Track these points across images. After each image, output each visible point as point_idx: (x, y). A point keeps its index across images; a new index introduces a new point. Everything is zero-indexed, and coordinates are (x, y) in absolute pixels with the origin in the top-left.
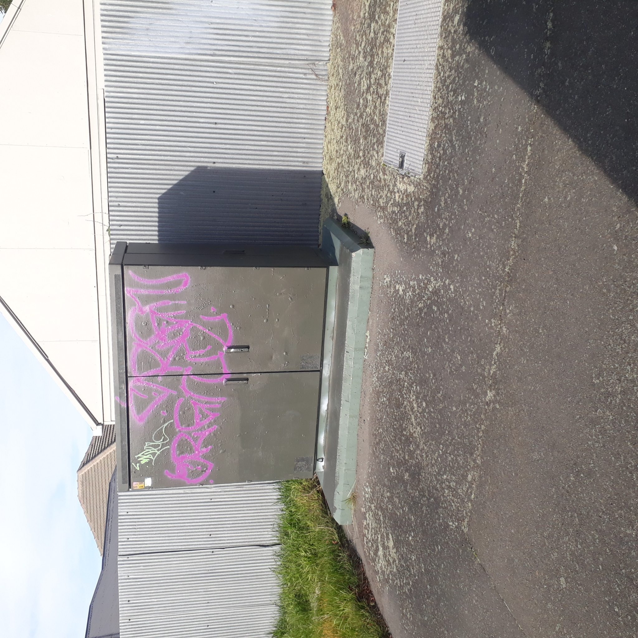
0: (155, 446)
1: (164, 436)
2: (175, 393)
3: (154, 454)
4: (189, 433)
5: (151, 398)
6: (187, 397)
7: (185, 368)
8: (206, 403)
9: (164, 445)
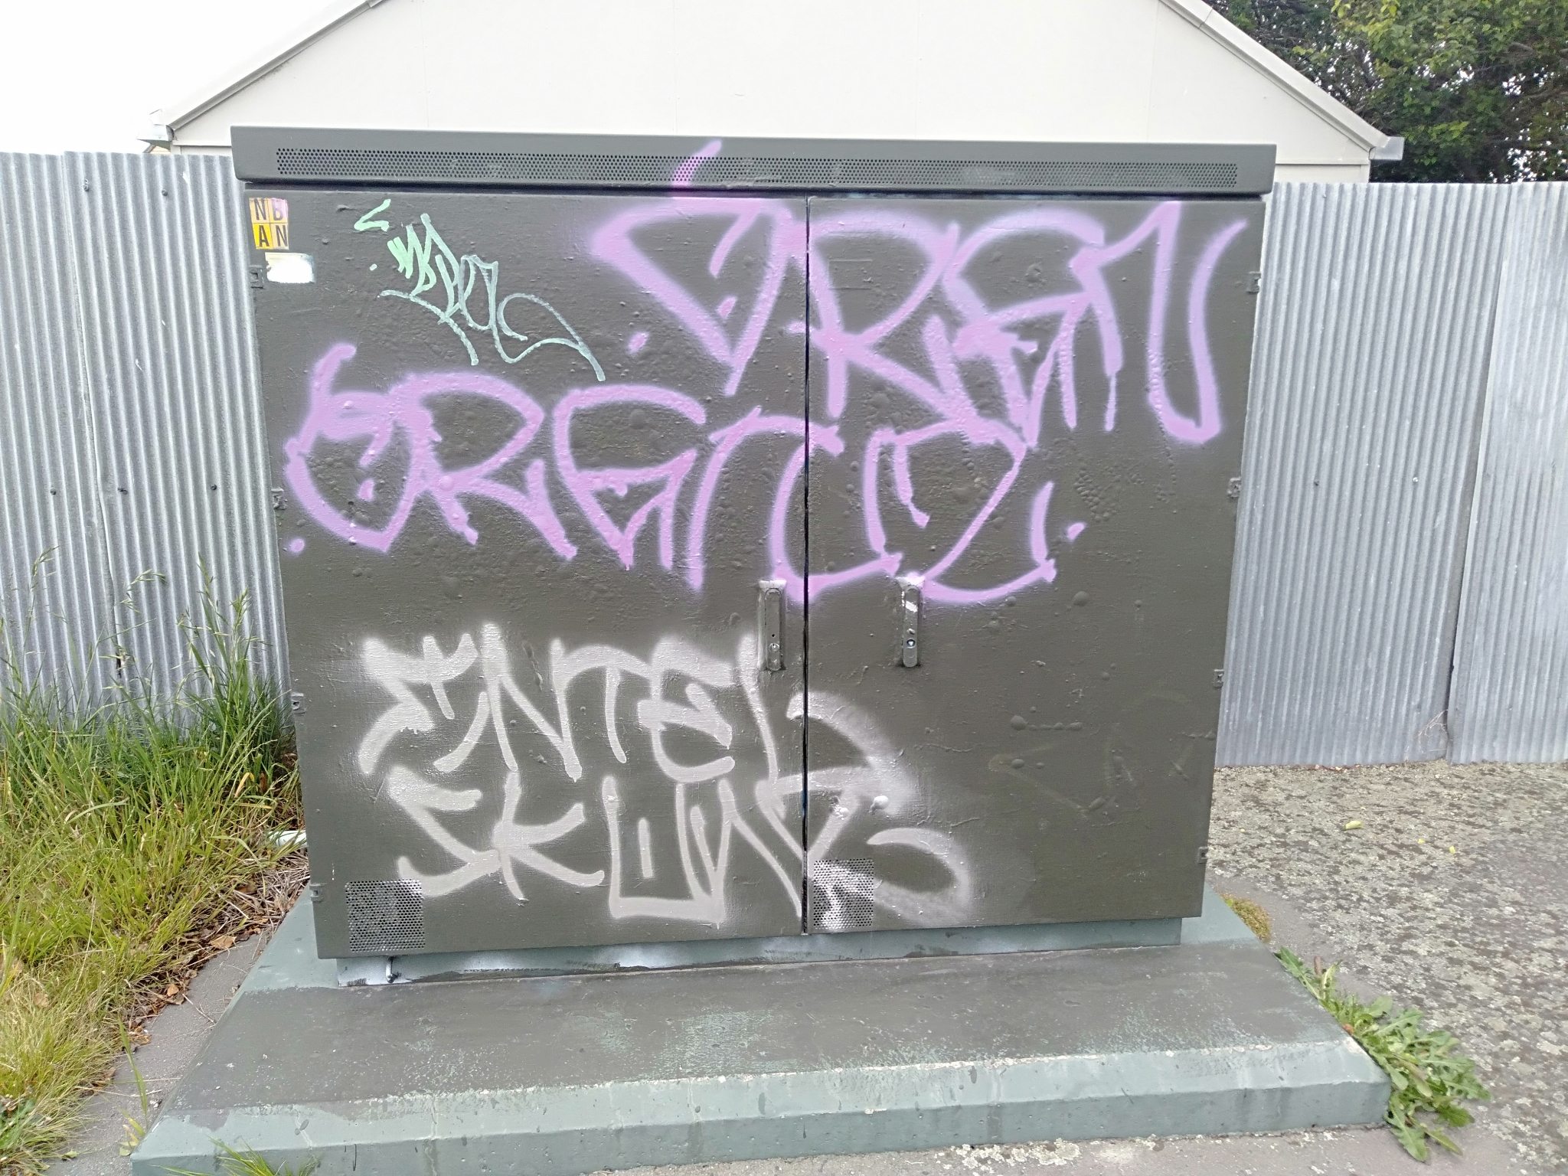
0: (478, 304)
1: (527, 344)
2: (731, 389)
3: (438, 296)
4: (541, 447)
5: (705, 292)
6: (713, 437)
7: (836, 428)
8: (682, 517)
9: (483, 340)
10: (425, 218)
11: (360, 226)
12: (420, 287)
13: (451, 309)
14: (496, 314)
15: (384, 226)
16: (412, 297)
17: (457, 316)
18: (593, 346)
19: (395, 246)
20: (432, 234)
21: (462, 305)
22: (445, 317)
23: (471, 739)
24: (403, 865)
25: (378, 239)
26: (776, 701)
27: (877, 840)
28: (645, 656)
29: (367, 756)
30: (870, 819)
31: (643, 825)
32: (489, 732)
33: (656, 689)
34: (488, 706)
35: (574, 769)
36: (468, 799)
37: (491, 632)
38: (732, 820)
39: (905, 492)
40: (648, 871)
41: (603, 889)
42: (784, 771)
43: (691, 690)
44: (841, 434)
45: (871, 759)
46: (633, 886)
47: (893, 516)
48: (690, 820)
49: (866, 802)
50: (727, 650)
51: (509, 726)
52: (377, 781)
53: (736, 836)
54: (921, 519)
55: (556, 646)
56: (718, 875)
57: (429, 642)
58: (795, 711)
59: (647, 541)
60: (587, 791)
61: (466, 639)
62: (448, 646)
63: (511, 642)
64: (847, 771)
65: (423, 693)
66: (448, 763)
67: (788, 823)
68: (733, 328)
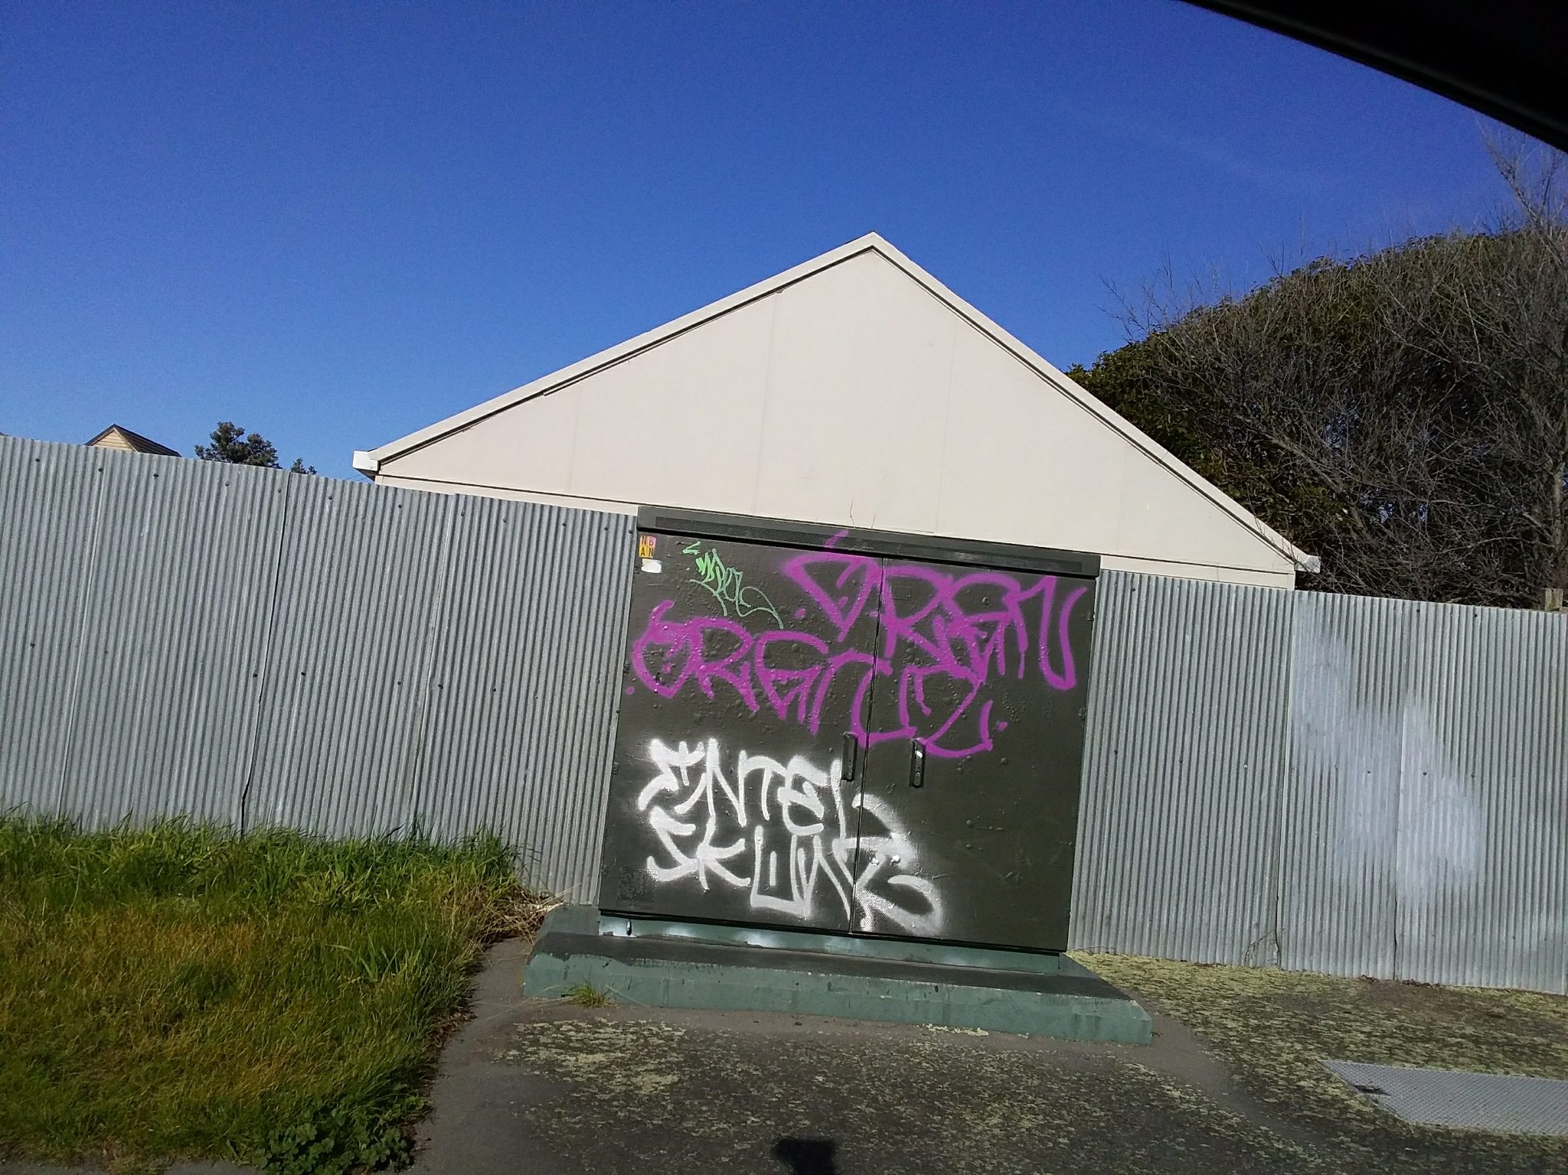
0: (731, 590)
1: (750, 609)
2: (840, 639)
3: (714, 584)
4: (749, 657)
5: (835, 594)
6: (829, 661)
7: (889, 662)
8: (812, 695)
9: (731, 605)
10: (714, 551)
11: (686, 551)
12: (707, 580)
13: (719, 590)
14: (739, 594)
15: (696, 552)
16: (702, 583)
17: (721, 594)
18: (780, 613)
19: (699, 561)
20: (716, 558)
21: (724, 589)
22: (716, 594)
23: (695, 797)
24: (650, 860)
25: (693, 557)
26: (848, 797)
27: (892, 881)
28: (785, 763)
29: (643, 800)
30: (891, 869)
31: (773, 856)
32: (704, 795)
33: (789, 783)
34: (705, 781)
35: (742, 820)
36: (688, 829)
37: (713, 743)
38: (819, 857)
39: (920, 698)
40: (773, 881)
41: (749, 889)
42: (848, 836)
43: (806, 786)
44: (892, 665)
45: (893, 834)
46: (764, 890)
47: (914, 709)
48: (797, 856)
49: (889, 859)
50: (825, 766)
51: (715, 793)
52: (646, 814)
53: (820, 869)
54: (927, 711)
55: (743, 754)
56: (809, 888)
57: (683, 745)
58: (856, 803)
59: (794, 707)
60: (748, 834)
61: (700, 744)
62: (691, 749)
63: (722, 748)
64: (881, 840)
65: (676, 770)
66: (682, 809)
67: (848, 864)
68: (845, 611)
